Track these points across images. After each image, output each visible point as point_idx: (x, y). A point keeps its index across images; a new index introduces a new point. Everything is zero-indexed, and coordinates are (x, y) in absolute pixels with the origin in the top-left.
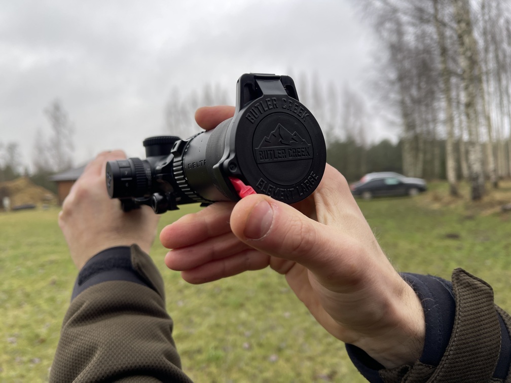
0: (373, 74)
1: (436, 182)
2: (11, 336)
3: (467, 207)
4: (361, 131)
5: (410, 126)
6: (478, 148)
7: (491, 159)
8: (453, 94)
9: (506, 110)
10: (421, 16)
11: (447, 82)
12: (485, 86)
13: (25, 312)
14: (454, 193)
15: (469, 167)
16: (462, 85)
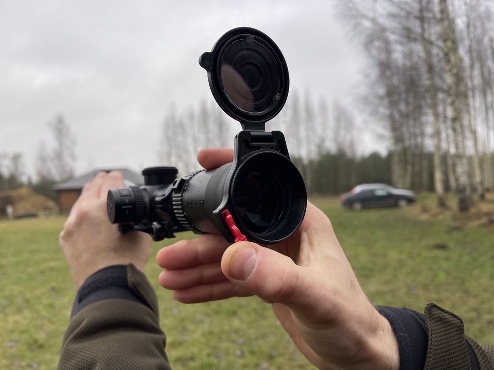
0: (363, 90)
1: (424, 194)
2: (11, 341)
3: (455, 218)
4: (352, 145)
5: (398, 139)
6: (465, 161)
7: (477, 172)
8: (440, 109)
9: (491, 124)
10: (408, 35)
11: (434, 96)
12: (471, 101)
13: (25, 318)
14: (442, 204)
15: (457, 180)
16: (449, 100)
